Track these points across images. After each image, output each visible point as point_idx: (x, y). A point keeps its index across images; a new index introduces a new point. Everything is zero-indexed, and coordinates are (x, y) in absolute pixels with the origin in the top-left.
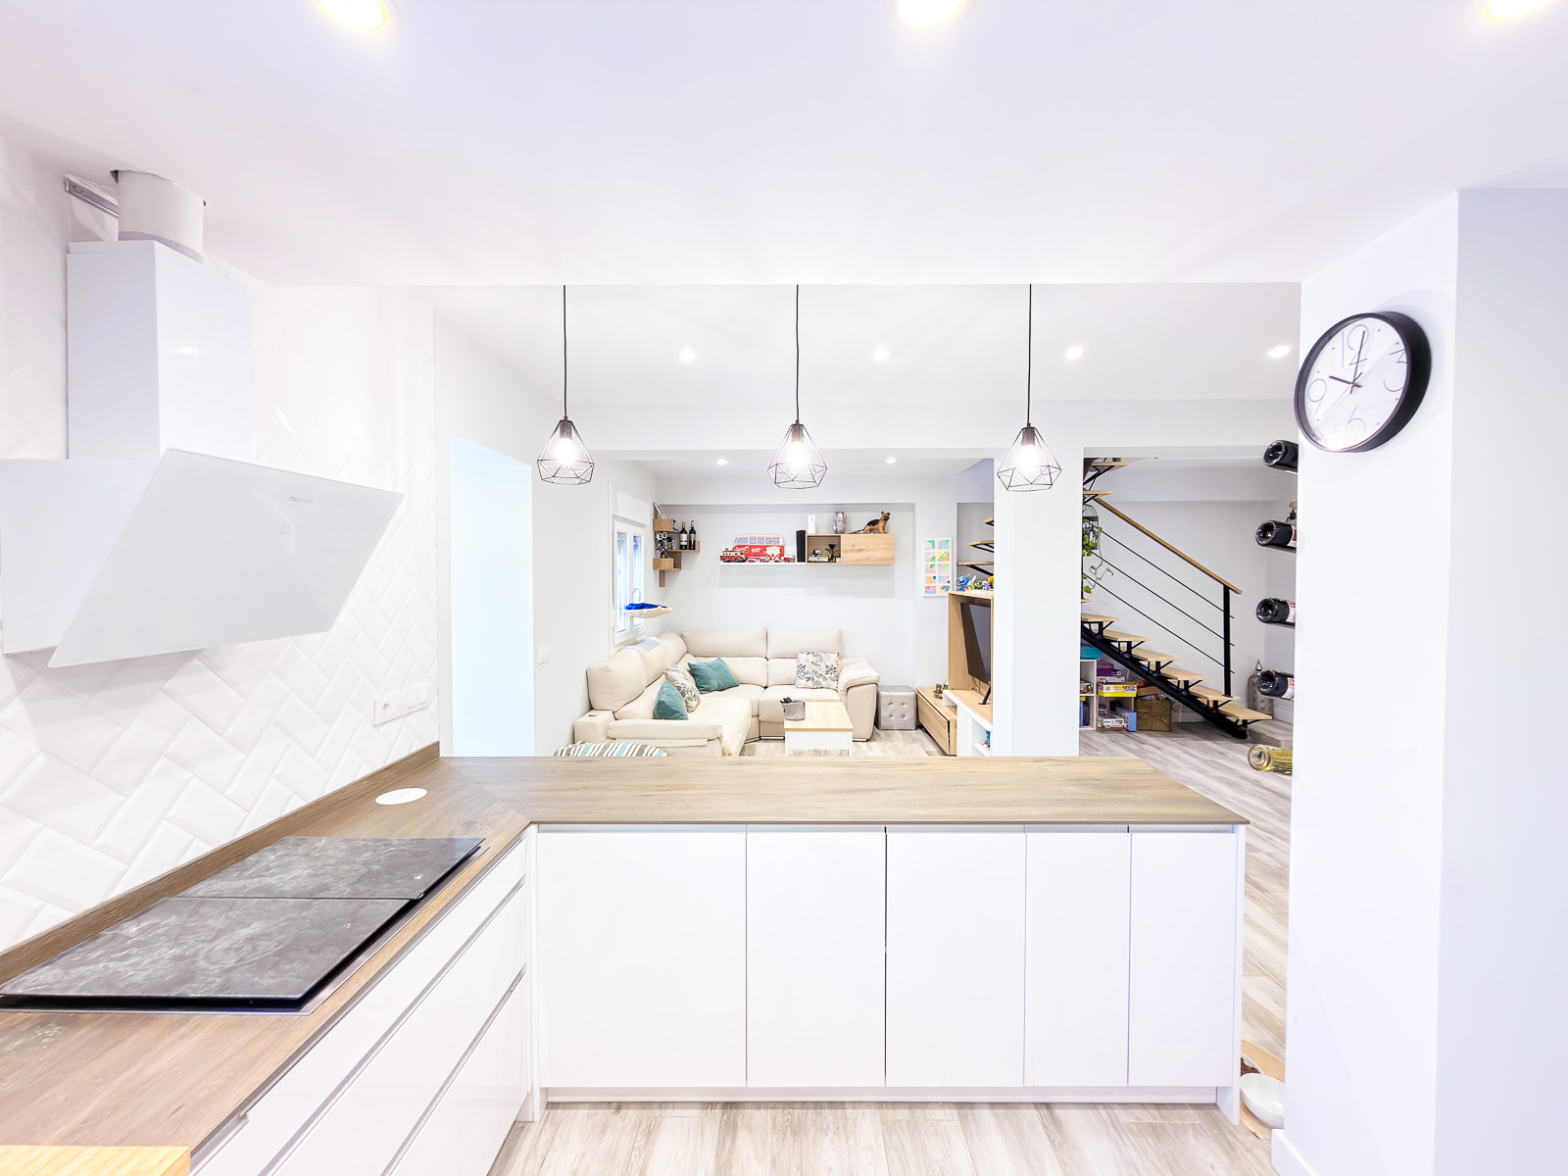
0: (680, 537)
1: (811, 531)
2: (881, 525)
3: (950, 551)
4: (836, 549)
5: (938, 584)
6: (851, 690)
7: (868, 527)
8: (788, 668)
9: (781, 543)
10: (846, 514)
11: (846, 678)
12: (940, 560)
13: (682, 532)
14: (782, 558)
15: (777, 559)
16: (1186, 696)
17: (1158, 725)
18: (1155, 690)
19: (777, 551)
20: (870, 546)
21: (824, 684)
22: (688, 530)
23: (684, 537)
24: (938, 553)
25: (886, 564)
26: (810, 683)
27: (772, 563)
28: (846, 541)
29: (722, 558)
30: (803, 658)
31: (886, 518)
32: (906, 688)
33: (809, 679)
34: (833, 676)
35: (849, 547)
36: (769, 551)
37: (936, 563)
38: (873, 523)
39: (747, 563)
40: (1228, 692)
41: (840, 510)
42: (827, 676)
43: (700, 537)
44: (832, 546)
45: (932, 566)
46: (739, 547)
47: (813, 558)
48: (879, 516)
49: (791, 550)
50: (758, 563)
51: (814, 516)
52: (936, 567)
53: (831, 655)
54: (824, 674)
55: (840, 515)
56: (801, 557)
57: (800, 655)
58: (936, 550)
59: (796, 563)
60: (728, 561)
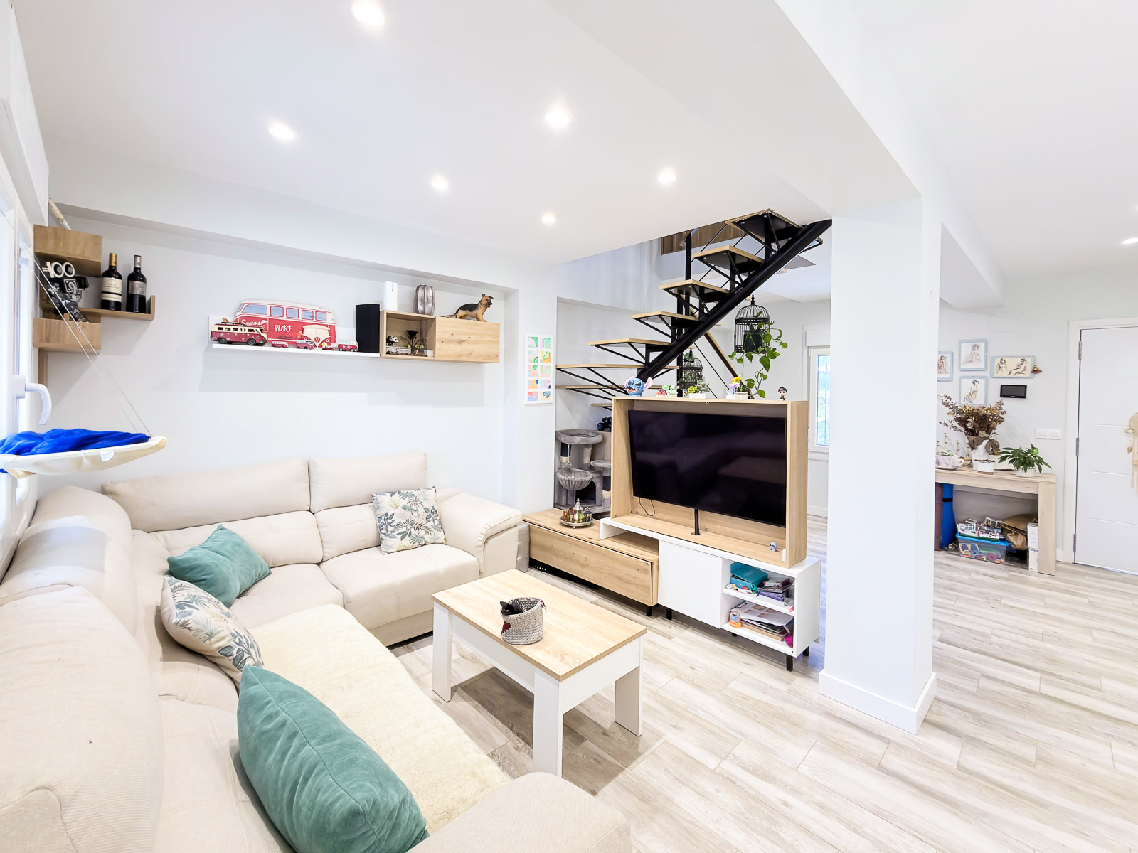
0: (101, 284)
1: (388, 307)
2: (480, 311)
3: (550, 350)
4: (421, 336)
5: (540, 389)
6: (490, 542)
7: (462, 313)
9: (330, 321)
12: (543, 360)
14: (333, 345)
15: (325, 345)
19: (323, 334)
20: (472, 338)
21: (428, 538)
23: (114, 284)
24: (540, 352)
27: (316, 350)
28: (438, 327)
29: (217, 337)
31: (489, 304)
33: (404, 535)
34: (436, 522)
35: (447, 336)
37: (539, 364)
38: (470, 308)
39: (266, 348)
42: (430, 525)
44: (413, 332)
45: (535, 368)
46: (249, 319)
49: (347, 334)
50: (290, 350)
51: (393, 286)
52: (539, 369)
53: (427, 492)
55: (426, 289)
57: (380, 498)
58: (538, 349)
59: (358, 354)
60: (230, 343)
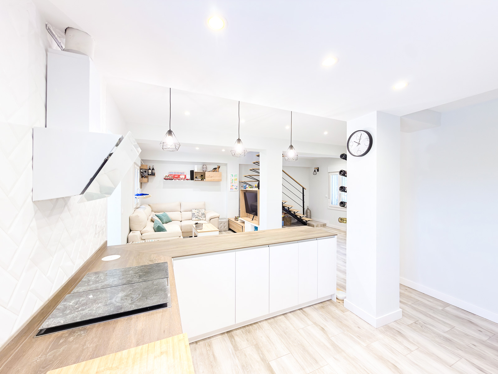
0: (148, 171)
1: (196, 171)
2: (217, 169)
3: (237, 177)
4: (203, 176)
5: (234, 187)
6: (211, 220)
7: (213, 170)
8: (189, 214)
9: (185, 174)
10: (207, 166)
11: (208, 216)
12: (235, 180)
13: (149, 169)
14: (186, 179)
15: (184, 179)
16: (294, 216)
17: (288, 224)
18: (288, 215)
19: (184, 177)
20: (214, 176)
21: (201, 219)
22: (151, 168)
23: (150, 171)
24: (234, 178)
25: (219, 181)
26: (197, 219)
27: (182, 180)
28: (207, 174)
29: (165, 179)
30: (194, 211)
31: (219, 168)
32: (225, 219)
33: (196, 218)
34: (204, 216)
35: (208, 176)
36: (181, 177)
37: (233, 181)
38: (215, 169)
39: (173, 180)
40: (304, 214)
41: (204, 164)
42: (202, 216)
43: (155, 171)
44: (202, 176)
45: (232, 182)
46: (170, 175)
47: (196, 179)
48: (216, 167)
49: (189, 177)
50: (177, 180)
51: (197, 166)
52: (233, 182)
53: (203, 210)
54: (201, 216)
55: (205, 166)
56: (192, 178)
58: (233, 177)
59: (190, 181)
60: (167, 180)
